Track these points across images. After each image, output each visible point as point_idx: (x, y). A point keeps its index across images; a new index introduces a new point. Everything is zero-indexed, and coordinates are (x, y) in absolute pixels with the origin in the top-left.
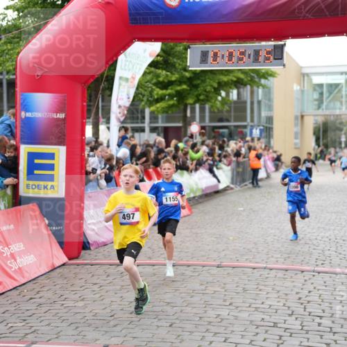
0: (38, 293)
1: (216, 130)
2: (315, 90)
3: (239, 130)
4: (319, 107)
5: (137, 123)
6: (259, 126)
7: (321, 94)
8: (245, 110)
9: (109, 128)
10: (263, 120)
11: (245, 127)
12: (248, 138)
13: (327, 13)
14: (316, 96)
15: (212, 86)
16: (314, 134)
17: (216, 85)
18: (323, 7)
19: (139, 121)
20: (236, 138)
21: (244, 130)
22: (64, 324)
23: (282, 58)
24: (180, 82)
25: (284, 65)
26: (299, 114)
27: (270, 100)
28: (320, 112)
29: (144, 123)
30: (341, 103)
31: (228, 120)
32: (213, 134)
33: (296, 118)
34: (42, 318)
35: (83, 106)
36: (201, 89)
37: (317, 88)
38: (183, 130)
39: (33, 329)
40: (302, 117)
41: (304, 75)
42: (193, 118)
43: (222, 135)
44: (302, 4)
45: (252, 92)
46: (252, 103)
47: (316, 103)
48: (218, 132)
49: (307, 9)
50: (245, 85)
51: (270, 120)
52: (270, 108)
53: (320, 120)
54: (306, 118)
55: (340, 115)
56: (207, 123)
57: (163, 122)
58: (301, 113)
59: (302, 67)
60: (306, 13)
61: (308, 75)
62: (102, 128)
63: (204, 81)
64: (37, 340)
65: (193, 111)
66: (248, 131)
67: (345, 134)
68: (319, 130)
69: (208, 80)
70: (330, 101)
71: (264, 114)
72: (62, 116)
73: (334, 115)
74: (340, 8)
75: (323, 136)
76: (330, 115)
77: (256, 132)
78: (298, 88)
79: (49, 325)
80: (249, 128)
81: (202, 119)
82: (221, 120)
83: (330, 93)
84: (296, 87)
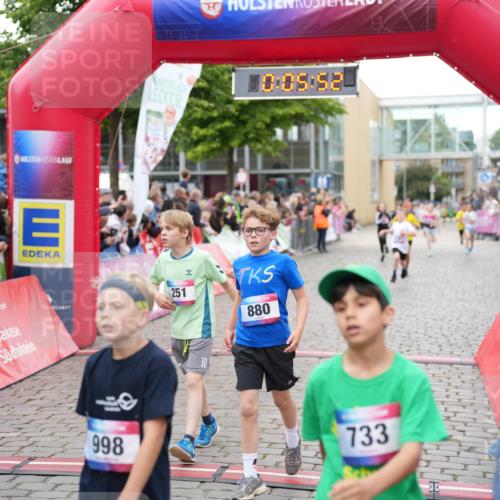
0: (38, 393)
1: (272, 179)
2: (396, 128)
3: (301, 178)
4: (402, 149)
5: (170, 170)
6: (325, 173)
7: (404, 133)
8: (307, 153)
9: (132, 177)
10: (331, 166)
11: (308, 175)
12: (313, 190)
13: (412, 27)
14: (398, 135)
15: (263, 121)
16: (396, 183)
17: (268, 120)
18: (406, 18)
19: (172, 168)
20: (296, 189)
21: (307, 179)
22: (72, 434)
23: (354, 85)
24: (224, 117)
25: (357, 94)
26: (376, 158)
27: (339, 140)
28: (403, 156)
29: (177, 170)
30: (429, 145)
31: (286, 167)
32: (267, 185)
33: (373, 163)
34: (43, 426)
35: (96, 148)
36: (249, 126)
37: (399, 125)
38: (228, 179)
39: (31, 440)
40: (381, 162)
41: (382, 108)
42: (241, 164)
43: (279, 186)
44: (380, 14)
45: (317, 131)
46: (317, 144)
47: (398, 144)
48: (274, 182)
49: (387, 20)
50: (308, 122)
51: (340, 166)
52: (340, 150)
53: (404, 166)
54: (385, 164)
55: (428, 160)
56: (260, 170)
57: (202, 169)
58: (380, 156)
59: (379, 99)
60: (386, 25)
61: (387, 108)
62: (123, 177)
63: (253, 116)
64: (36, 455)
65: (241, 154)
66: (311, 180)
67: (435, 183)
68: (402, 179)
69: (258, 115)
70: (416, 142)
71: (332, 158)
72: (68, 160)
73: (420, 160)
74: (427, 20)
75: (407, 186)
76: (415, 160)
77: (322, 182)
78: (375, 125)
79: (52, 434)
80: (313, 176)
81: (253, 164)
82: (277, 166)
83: (416, 131)
84: (373, 124)
